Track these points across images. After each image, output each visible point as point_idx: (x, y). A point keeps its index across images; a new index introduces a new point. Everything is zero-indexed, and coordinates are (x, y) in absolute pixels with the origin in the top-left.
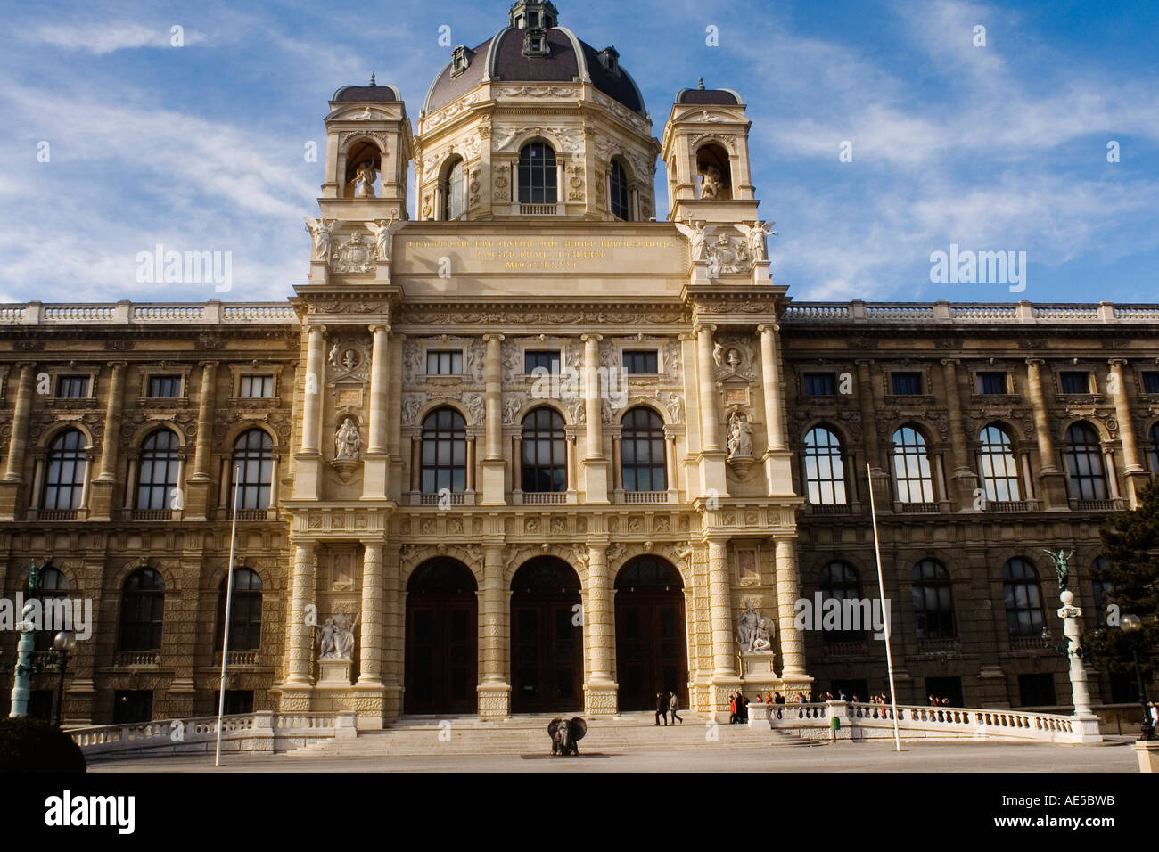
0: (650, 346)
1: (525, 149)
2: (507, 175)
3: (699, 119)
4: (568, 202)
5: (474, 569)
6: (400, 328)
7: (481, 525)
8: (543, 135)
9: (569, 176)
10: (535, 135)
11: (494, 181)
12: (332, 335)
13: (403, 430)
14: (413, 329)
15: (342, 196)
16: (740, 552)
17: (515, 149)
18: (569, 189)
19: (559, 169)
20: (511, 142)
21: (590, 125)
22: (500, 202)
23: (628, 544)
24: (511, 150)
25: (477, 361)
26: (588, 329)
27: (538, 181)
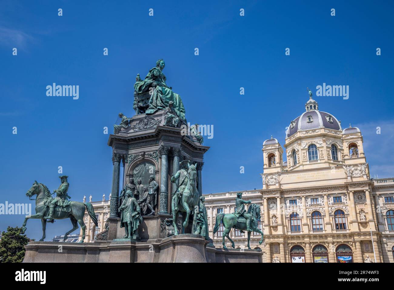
0: (339, 195)
1: (309, 147)
2: (305, 154)
3: (349, 138)
4: (321, 159)
5: (304, 248)
6: (283, 196)
7: (304, 239)
8: (313, 143)
9: (320, 152)
10: (311, 143)
11: (302, 156)
12: (269, 199)
13: (286, 218)
14: (286, 196)
15: (268, 167)
16: (365, 244)
17: (307, 147)
18: (320, 156)
19: (318, 151)
20: (306, 146)
21: (324, 139)
22: (304, 161)
23: (338, 242)
24: (306, 148)
25: (300, 202)
26: (324, 193)
27: (313, 154)
